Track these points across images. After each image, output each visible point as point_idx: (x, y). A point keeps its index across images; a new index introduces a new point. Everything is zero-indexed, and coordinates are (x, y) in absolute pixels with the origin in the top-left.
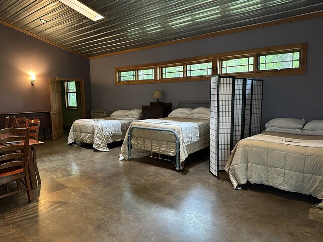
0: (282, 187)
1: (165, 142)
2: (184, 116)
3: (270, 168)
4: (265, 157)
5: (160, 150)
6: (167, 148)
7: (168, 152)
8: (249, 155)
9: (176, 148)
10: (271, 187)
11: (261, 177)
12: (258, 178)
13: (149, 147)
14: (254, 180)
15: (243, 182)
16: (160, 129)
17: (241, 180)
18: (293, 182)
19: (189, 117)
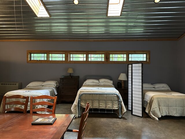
0: (176, 115)
1: (110, 101)
2: (94, 84)
3: (169, 107)
4: (168, 103)
5: (106, 107)
6: (112, 105)
7: (112, 107)
8: (160, 102)
9: (119, 104)
10: (171, 116)
11: (166, 112)
12: (165, 113)
13: (97, 106)
14: (164, 114)
15: (160, 116)
16: (106, 93)
17: (159, 116)
18: (180, 112)
19: (98, 84)
